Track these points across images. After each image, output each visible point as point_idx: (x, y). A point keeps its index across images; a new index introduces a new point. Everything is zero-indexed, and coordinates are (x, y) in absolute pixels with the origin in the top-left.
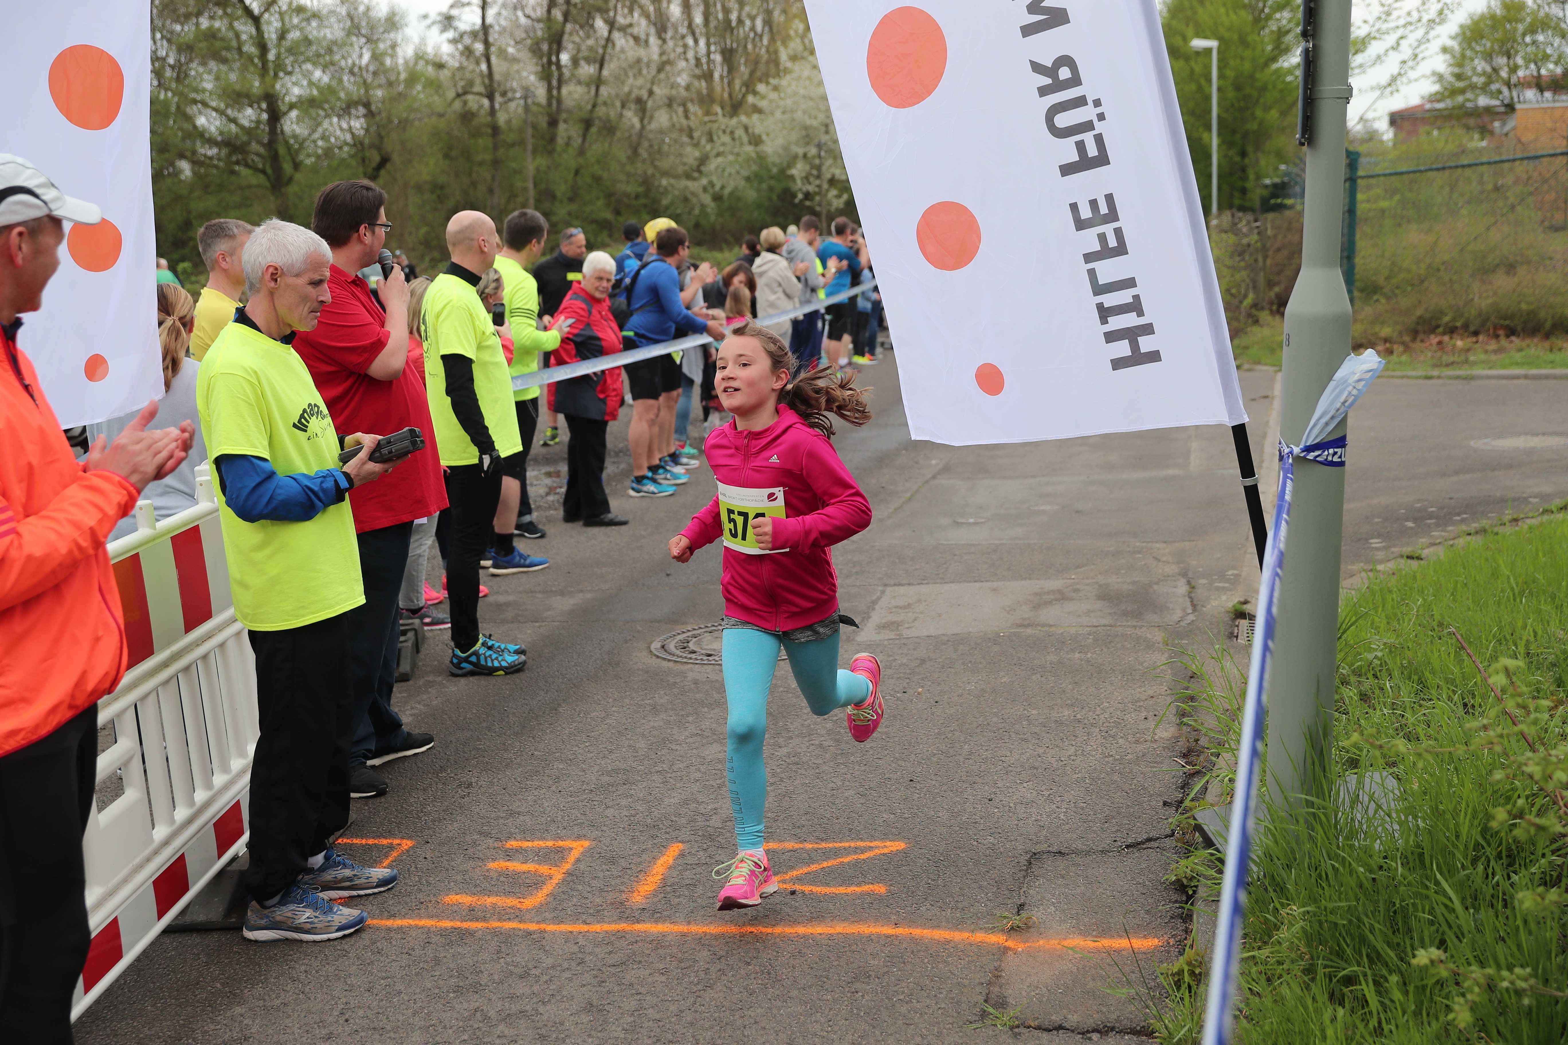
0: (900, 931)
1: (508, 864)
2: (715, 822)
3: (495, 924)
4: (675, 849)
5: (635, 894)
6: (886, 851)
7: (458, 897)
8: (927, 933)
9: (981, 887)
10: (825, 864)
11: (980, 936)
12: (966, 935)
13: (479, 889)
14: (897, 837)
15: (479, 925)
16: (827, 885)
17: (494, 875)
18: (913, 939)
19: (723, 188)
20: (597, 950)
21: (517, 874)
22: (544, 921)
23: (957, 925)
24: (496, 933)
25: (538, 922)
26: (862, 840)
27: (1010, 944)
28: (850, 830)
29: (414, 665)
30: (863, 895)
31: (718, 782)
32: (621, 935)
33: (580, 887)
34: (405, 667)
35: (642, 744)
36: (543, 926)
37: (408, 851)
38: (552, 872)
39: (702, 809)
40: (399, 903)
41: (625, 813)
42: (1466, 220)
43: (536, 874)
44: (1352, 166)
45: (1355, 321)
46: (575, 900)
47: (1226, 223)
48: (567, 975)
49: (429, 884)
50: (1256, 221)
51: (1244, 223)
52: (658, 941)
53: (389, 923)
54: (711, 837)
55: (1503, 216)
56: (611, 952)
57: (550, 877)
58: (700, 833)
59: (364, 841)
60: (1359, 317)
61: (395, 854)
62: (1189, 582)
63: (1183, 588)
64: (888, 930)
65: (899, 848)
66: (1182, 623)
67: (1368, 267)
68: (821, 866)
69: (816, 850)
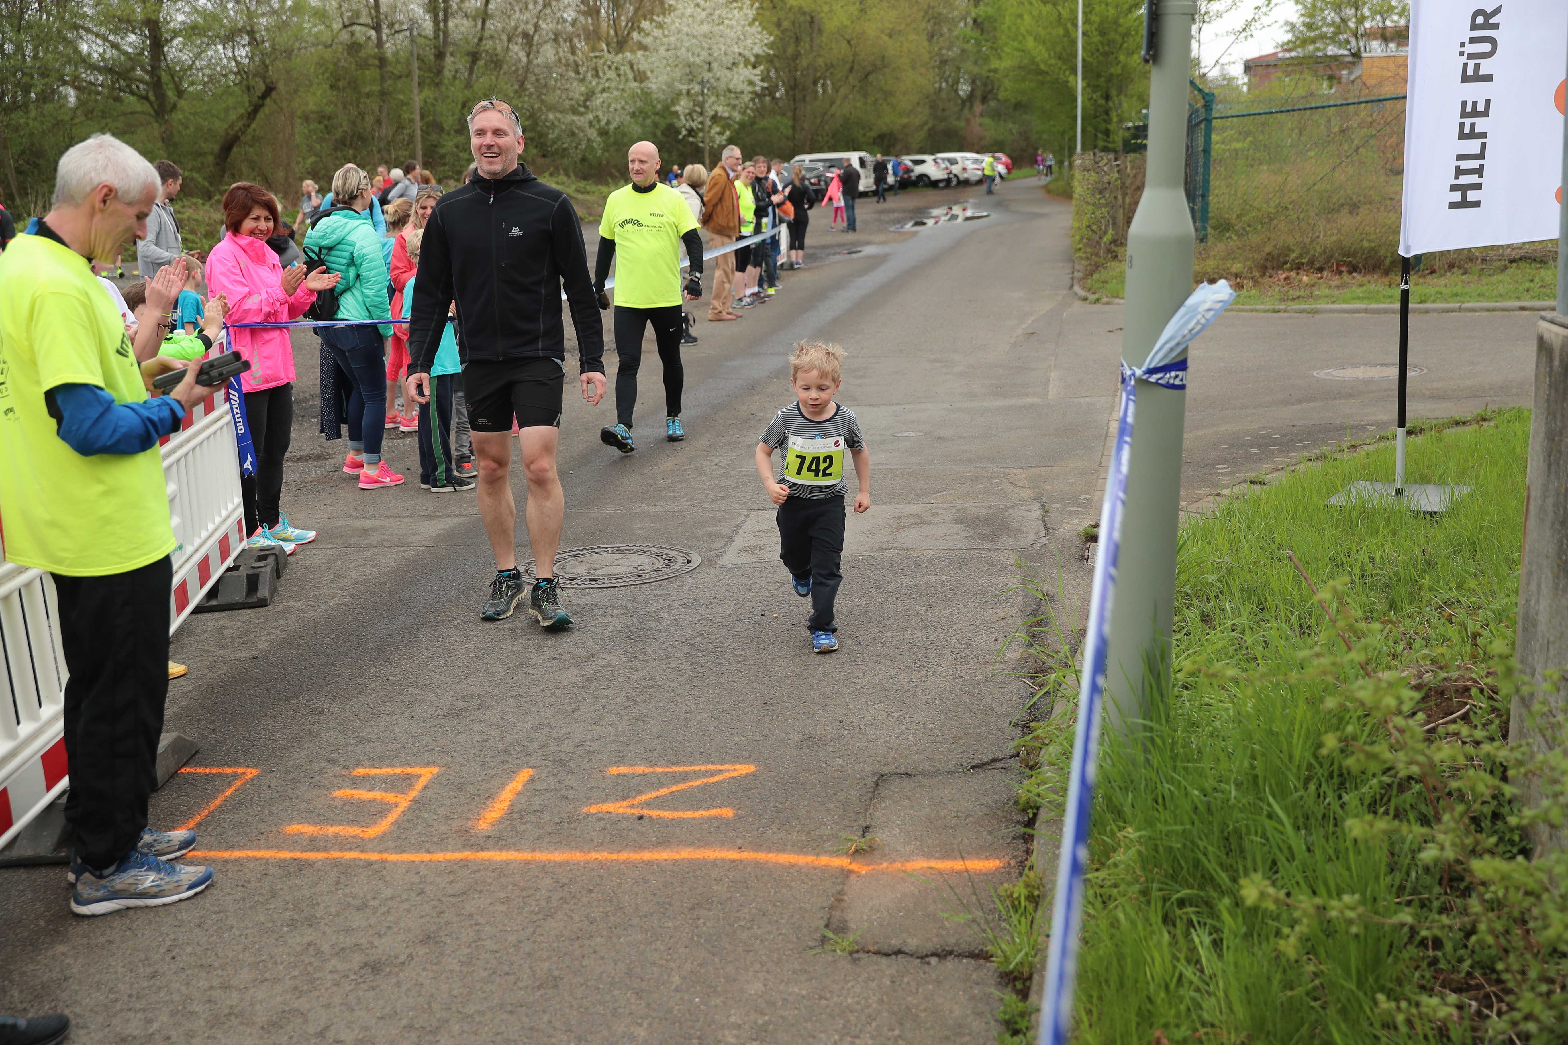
0: (746, 856)
1: (354, 792)
2: (568, 746)
3: (335, 854)
4: (525, 774)
5: (481, 822)
6: (735, 774)
7: (300, 827)
8: (772, 857)
9: (827, 809)
10: (675, 788)
11: (824, 860)
12: (810, 858)
13: (322, 818)
14: (746, 760)
15: (320, 856)
16: (675, 809)
17: (339, 804)
18: (757, 865)
20: (438, 880)
21: (362, 803)
22: (386, 850)
23: (802, 849)
24: (336, 863)
25: (380, 852)
26: (712, 763)
27: (854, 866)
28: (701, 753)
29: (274, 590)
30: (710, 819)
31: (573, 705)
32: (464, 864)
33: (426, 815)
35: (498, 669)
36: (385, 856)
37: (252, 780)
38: (398, 800)
39: (554, 734)
40: (238, 833)
41: (477, 738)
42: (1313, 161)
43: (381, 802)
44: (1208, 107)
45: (1208, 257)
46: (420, 828)
47: (1089, 162)
48: (406, 906)
49: (271, 813)
50: (1116, 159)
51: (1105, 161)
52: (501, 870)
53: (226, 855)
54: (562, 762)
55: (1347, 157)
56: (452, 882)
57: (396, 805)
58: (551, 758)
59: (207, 770)
60: (1213, 253)
61: (238, 783)
62: (1043, 507)
63: (1037, 512)
64: (733, 855)
65: (749, 771)
66: (1035, 547)
67: (1221, 205)
68: (670, 790)
69: (667, 774)
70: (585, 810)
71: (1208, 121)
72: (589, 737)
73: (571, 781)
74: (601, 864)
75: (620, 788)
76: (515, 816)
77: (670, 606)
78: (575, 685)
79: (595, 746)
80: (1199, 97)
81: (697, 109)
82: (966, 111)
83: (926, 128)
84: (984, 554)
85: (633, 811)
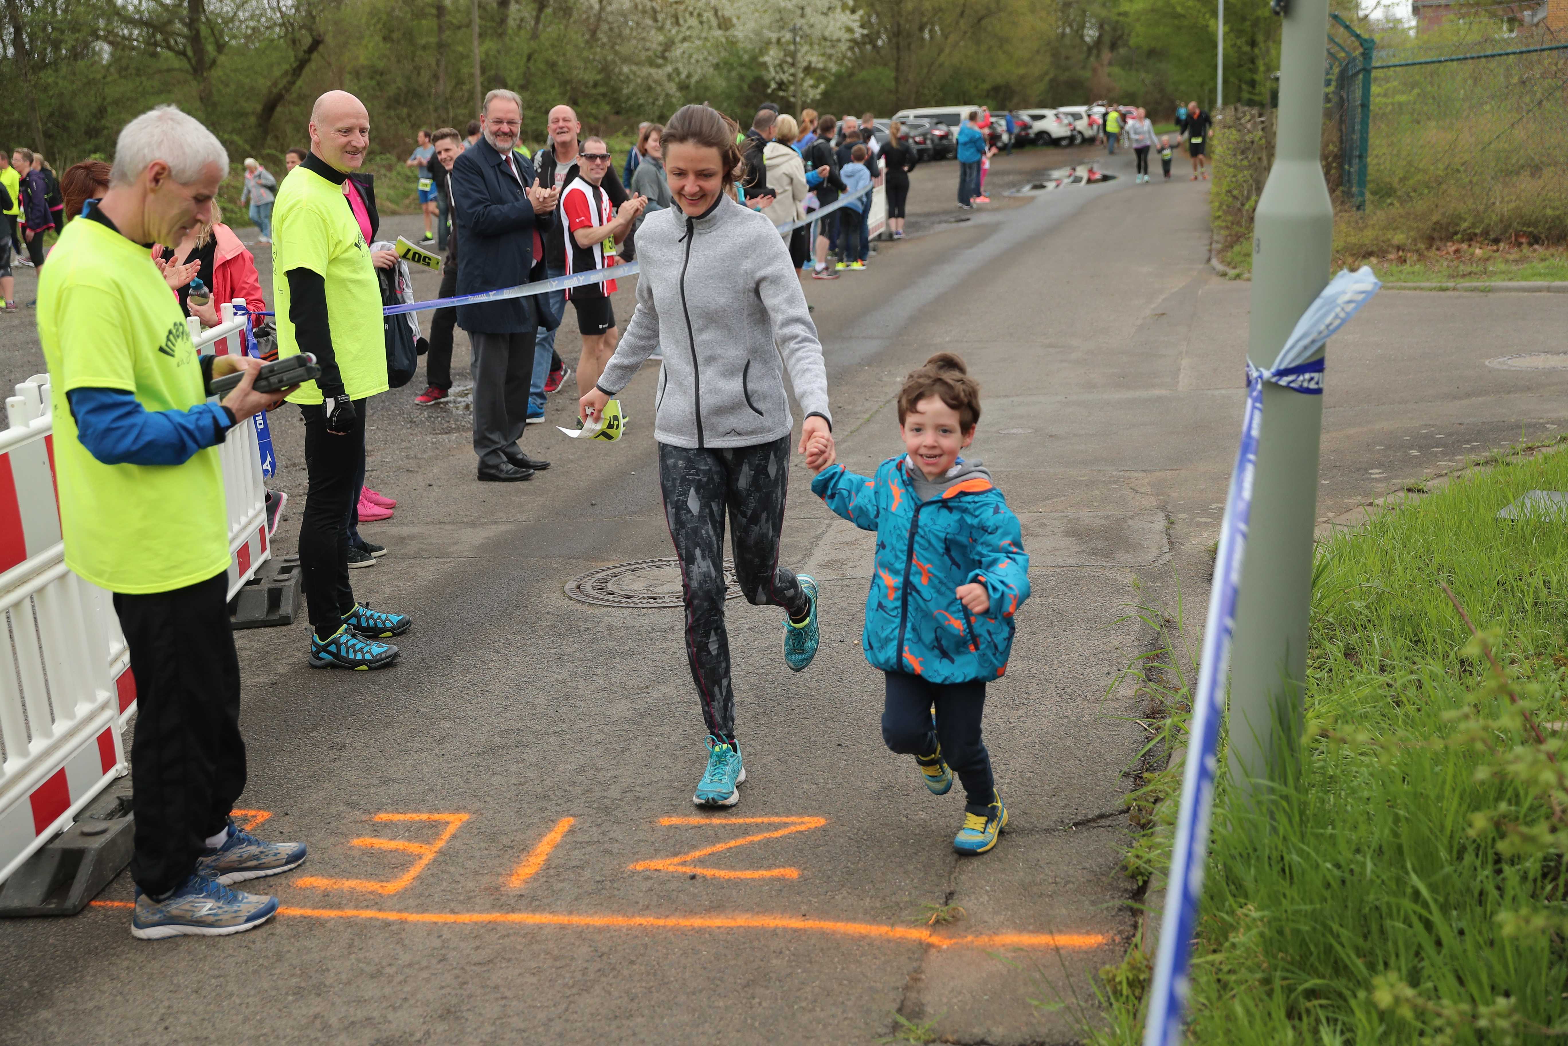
0: (811, 924)
1: (374, 840)
2: (614, 792)
3: (350, 912)
4: (565, 824)
5: (513, 878)
6: (802, 828)
7: (312, 879)
8: (840, 927)
9: (906, 872)
10: (732, 843)
11: (900, 931)
12: (884, 929)
13: (337, 870)
14: (817, 811)
15: (332, 913)
16: (733, 868)
17: (356, 853)
18: (824, 935)
19: (689, 76)
20: (463, 945)
21: (383, 853)
22: (406, 909)
23: (875, 917)
24: (350, 923)
25: (400, 911)
26: (777, 814)
27: (934, 940)
28: (766, 802)
29: (297, 606)
30: (773, 880)
31: (623, 744)
32: (492, 927)
33: (452, 869)
35: (541, 700)
36: (405, 915)
37: (263, 822)
38: (422, 850)
39: (600, 777)
41: (514, 781)
42: (1489, 116)
43: (404, 853)
44: (1367, 55)
45: (1366, 227)
46: (445, 884)
47: (1229, 120)
48: (425, 974)
50: (1260, 115)
51: (1248, 117)
52: (533, 935)
54: (607, 810)
55: (1529, 111)
56: (478, 948)
57: (420, 857)
58: (595, 805)
60: (1371, 222)
62: (1167, 517)
63: (1160, 524)
64: (796, 923)
65: (819, 825)
66: (1156, 564)
67: (1382, 167)
68: (728, 845)
69: (724, 826)
70: (631, 867)
71: (1367, 71)
72: (639, 782)
73: (617, 832)
74: (646, 931)
75: (671, 842)
76: (552, 872)
78: (627, 721)
79: (645, 792)
80: (1357, 44)
81: (789, 59)
82: (1092, 59)
83: (1047, 78)
84: (1097, 572)
85: (684, 869)
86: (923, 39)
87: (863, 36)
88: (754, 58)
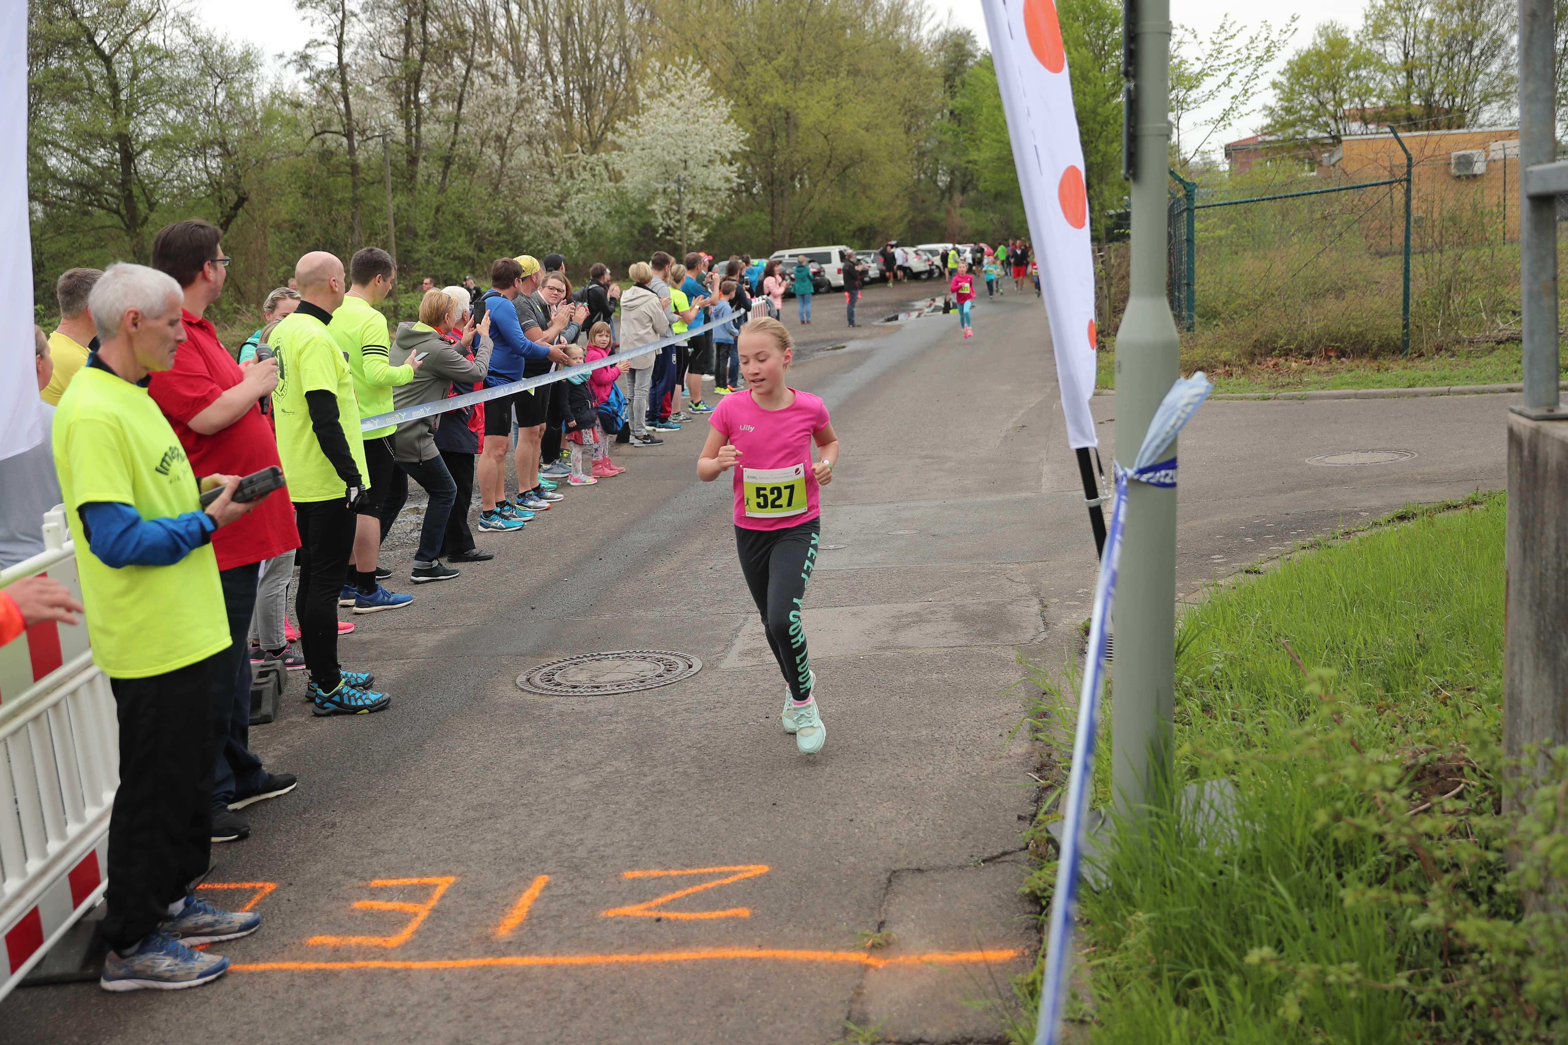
0: (765, 953)
1: (373, 903)
2: (581, 852)
3: (359, 964)
4: (541, 881)
5: (501, 928)
6: (749, 875)
7: (322, 938)
8: (790, 954)
9: (842, 907)
10: (690, 890)
11: (842, 955)
12: (828, 954)
13: (343, 929)
14: (759, 861)
15: (344, 966)
16: (692, 910)
17: (359, 915)
18: (777, 962)
20: (463, 986)
21: (382, 913)
22: (409, 958)
23: (819, 945)
24: (360, 973)
25: (404, 960)
26: (726, 864)
27: (872, 961)
28: (715, 855)
29: (276, 707)
30: (727, 919)
31: (584, 812)
32: (487, 970)
33: (446, 924)
34: (267, 708)
35: (507, 778)
36: (409, 964)
37: (271, 894)
38: (417, 909)
39: (567, 840)
40: (262, 947)
41: (491, 847)
42: (1297, 247)
43: (401, 912)
44: (1189, 197)
45: (1196, 345)
46: (441, 936)
48: (433, 1012)
49: (292, 926)
52: (524, 975)
53: (252, 967)
54: (576, 868)
55: (1331, 243)
56: (477, 987)
57: (416, 915)
58: (566, 864)
59: (226, 886)
60: (1202, 341)
61: (257, 897)
62: (1041, 602)
63: (1035, 608)
64: (752, 953)
65: (762, 872)
66: (1035, 642)
67: (1207, 293)
68: (686, 892)
69: (681, 877)
70: (603, 914)
71: (1190, 210)
72: (602, 842)
73: (588, 886)
74: (622, 966)
75: (636, 892)
76: (535, 921)
77: (674, 712)
78: (585, 792)
79: (609, 851)
80: (1180, 187)
81: (674, 207)
82: (945, 201)
83: (906, 219)
84: (984, 651)
85: (650, 914)
86: (794, 187)
87: (739, 185)
88: (643, 207)
